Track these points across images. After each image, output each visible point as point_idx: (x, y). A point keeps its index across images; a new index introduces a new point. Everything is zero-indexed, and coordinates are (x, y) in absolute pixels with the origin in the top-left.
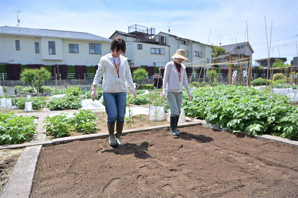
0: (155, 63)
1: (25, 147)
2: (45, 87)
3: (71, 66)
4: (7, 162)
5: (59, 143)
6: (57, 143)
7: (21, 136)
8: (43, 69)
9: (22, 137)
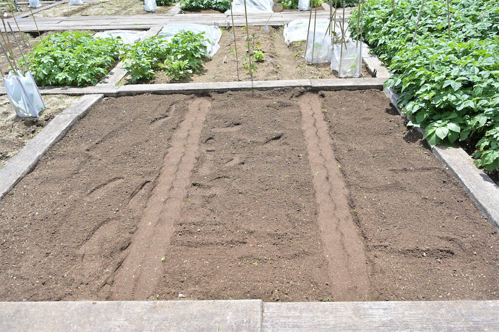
1: (83, 94)
4: (47, 118)
5: (125, 94)
6: (122, 94)
7: (82, 76)
9: (82, 79)
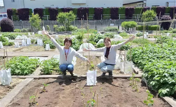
0: (168, 3)
1: (26, 78)
2: (72, 27)
3: (91, 9)
5: (42, 78)
8: (71, 12)
